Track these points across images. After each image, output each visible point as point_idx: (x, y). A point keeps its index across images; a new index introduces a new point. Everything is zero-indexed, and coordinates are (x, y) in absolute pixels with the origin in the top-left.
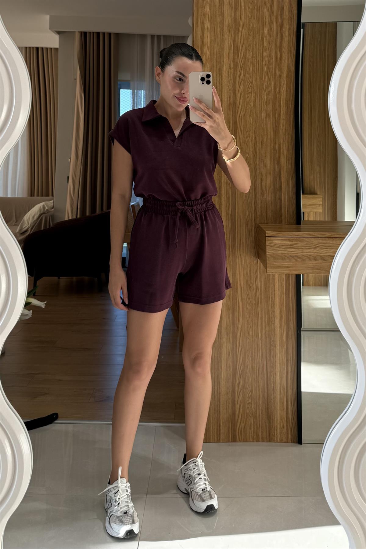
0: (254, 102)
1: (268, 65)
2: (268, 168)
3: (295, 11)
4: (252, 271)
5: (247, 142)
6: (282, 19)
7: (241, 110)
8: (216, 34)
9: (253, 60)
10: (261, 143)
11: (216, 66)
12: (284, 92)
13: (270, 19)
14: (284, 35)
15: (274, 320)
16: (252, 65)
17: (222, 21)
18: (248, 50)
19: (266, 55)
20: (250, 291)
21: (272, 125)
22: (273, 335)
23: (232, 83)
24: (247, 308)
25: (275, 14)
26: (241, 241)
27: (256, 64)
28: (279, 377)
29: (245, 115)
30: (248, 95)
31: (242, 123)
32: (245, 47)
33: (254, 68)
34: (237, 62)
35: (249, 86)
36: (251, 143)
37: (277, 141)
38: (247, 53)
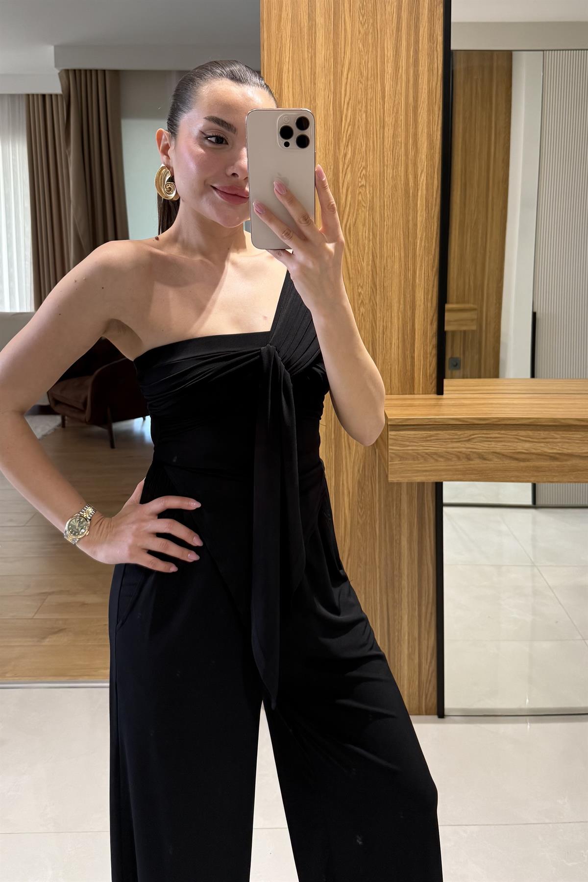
0: (370, 201)
1: (393, 136)
2: (395, 308)
3: (438, 37)
4: (367, 467)
5: (360, 269)
6: (416, 52)
7: (349, 216)
8: (303, 82)
9: (366, 128)
10: (383, 270)
12: (422, 184)
13: (396, 51)
14: (420, 81)
15: (400, 538)
16: (366, 137)
17: (313, 57)
18: (358, 110)
19: (389, 120)
20: (363, 497)
21: (402, 240)
22: (398, 559)
23: (332, 169)
24: (358, 523)
25: (404, 43)
27: (372, 136)
28: (407, 622)
29: (355, 224)
30: (361, 190)
31: (350, 237)
32: (354, 104)
33: (369, 143)
34: (339, 132)
35: (360, 174)
36: (367, 270)
37: (411, 266)
38: (358, 114)
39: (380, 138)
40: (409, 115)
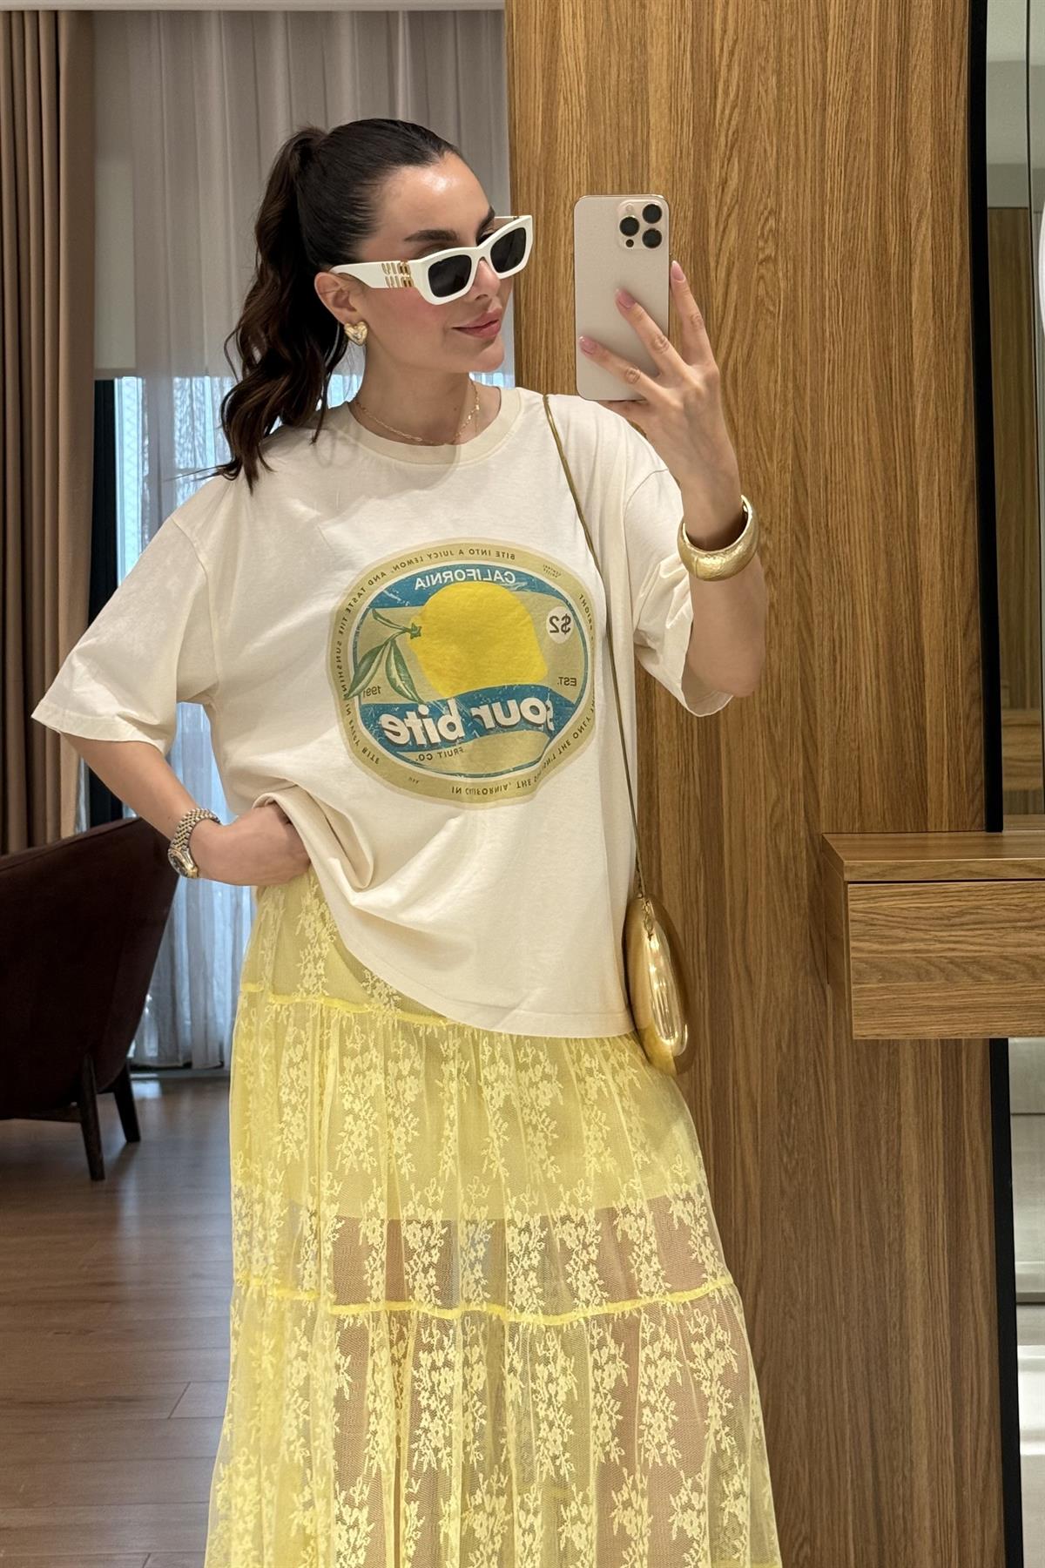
0: (786, 298)
2: (864, 590)
4: (801, 1034)
5: (761, 480)
7: (732, 339)
9: (779, 111)
10: (823, 484)
11: (615, 149)
12: (923, 247)
15: (901, 1238)
16: (778, 133)
18: (757, 70)
19: (837, 88)
20: (793, 1121)
21: (872, 401)
22: (898, 1298)
23: (690, 219)
24: (783, 1192)
26: (750, 906)
27: (793, 130)
28: (926, 1476)
29: (747, 362)
30: (763, 271)
31: (736, 394)
32: (746, 54)
33: (784, 148)
34: (710, 124)
35: (763, 228)
36: (780, 485)
37: (901, 474)
38: (756, 79)
39: (814, 135)
40: (888, 74)
